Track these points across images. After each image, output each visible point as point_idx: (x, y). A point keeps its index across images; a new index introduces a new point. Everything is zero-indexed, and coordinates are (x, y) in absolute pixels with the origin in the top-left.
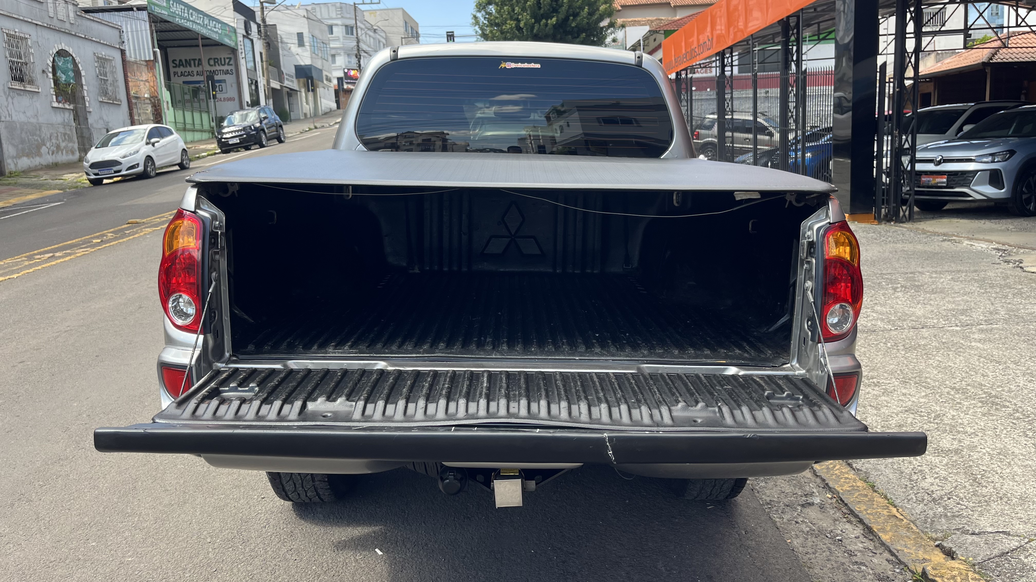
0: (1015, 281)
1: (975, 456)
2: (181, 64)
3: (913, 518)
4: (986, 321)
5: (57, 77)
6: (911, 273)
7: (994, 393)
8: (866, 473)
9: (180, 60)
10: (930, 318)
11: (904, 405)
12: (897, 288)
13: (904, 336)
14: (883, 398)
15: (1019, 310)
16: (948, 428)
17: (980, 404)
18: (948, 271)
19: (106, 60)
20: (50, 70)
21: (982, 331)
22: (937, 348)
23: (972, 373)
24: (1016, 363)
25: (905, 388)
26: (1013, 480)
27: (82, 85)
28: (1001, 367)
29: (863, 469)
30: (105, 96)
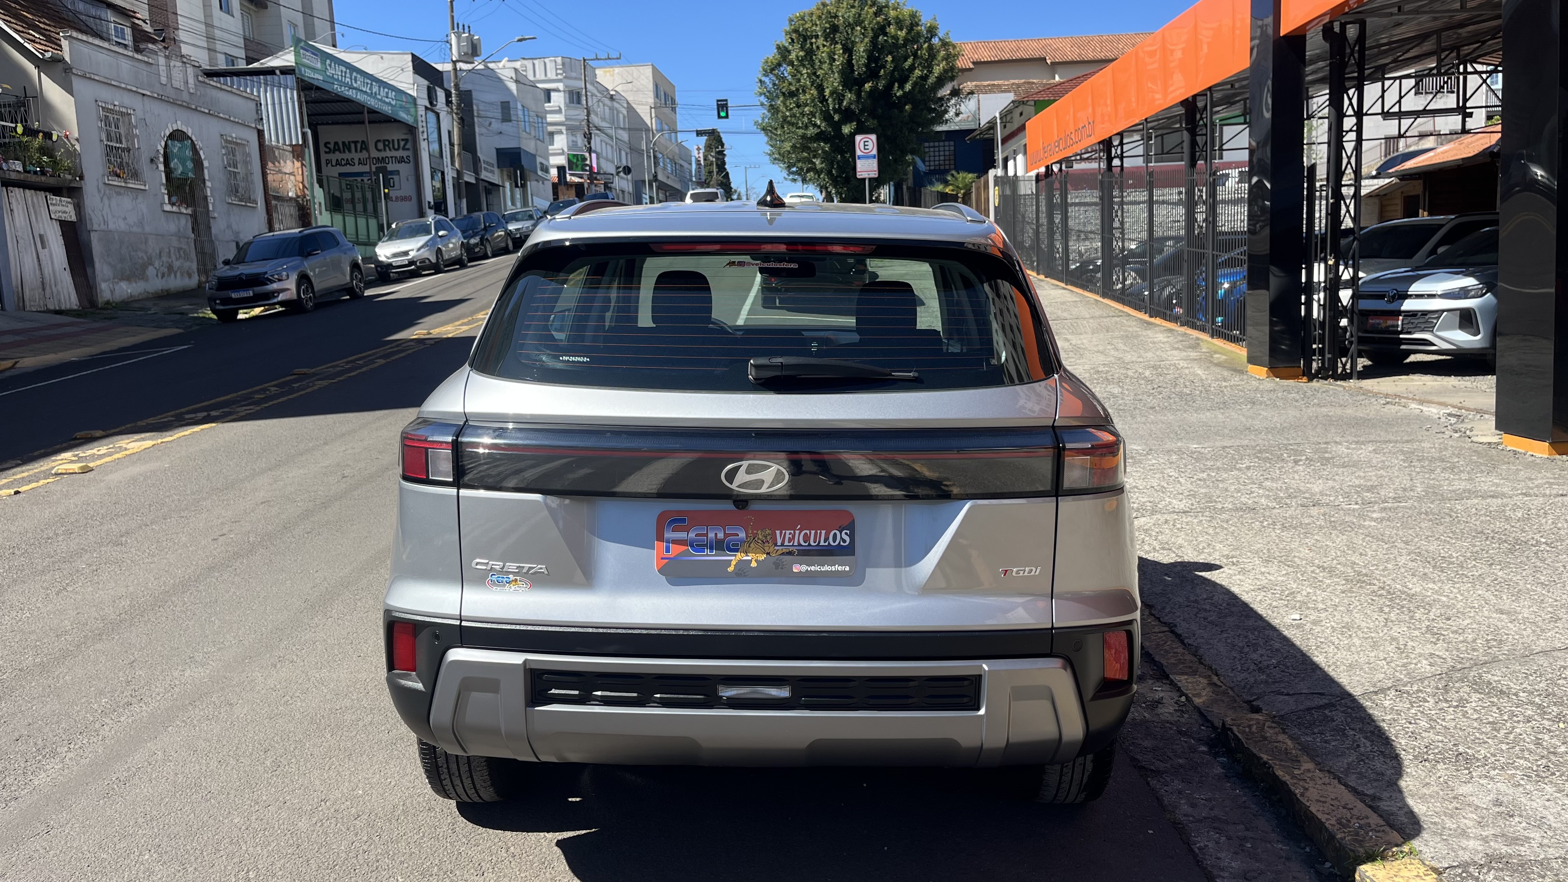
0: (1454, 454)
1: (1317, 629)
2: (336, 148)
3: (1232, 685)
4: (1394, 498)
5: (170, 169)
6: (1326, 443)
7: (1364, 571)
8: (1196, 647)
9: (336, 143)
10: (1326, 495)
11: (1258, 583)
12: (1301, 460)
13: (1287, 515)
14: (1238, 577)
15: (1441, 486)
16: (1298, 605)
17: (1344, 582)
18: (1373, 441)
19: (237, 144)
20: (162, 159)
21: (1385, 509)
22: (1321, 527)
23: (1350, 552)
24: (1406, 543)
25: (1265, 567)
26: (1349, 649)
27: (204, 181)
28: (1386, 546)
29: (1195, 644)
30: (236, 196)
